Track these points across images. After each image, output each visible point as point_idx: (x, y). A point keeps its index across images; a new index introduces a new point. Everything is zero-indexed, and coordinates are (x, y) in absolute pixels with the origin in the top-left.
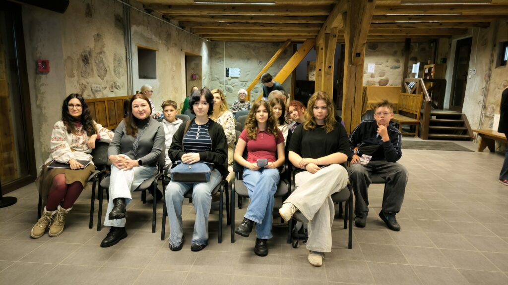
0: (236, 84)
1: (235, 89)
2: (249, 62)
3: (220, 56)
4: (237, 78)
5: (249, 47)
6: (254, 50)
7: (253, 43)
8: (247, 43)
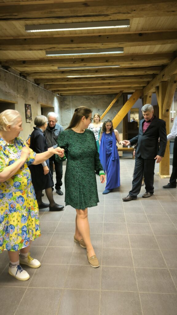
3: (68, 107)
5: (90, 99)
6: (93, 101)
7: (93, 96)
8: (88, 96)
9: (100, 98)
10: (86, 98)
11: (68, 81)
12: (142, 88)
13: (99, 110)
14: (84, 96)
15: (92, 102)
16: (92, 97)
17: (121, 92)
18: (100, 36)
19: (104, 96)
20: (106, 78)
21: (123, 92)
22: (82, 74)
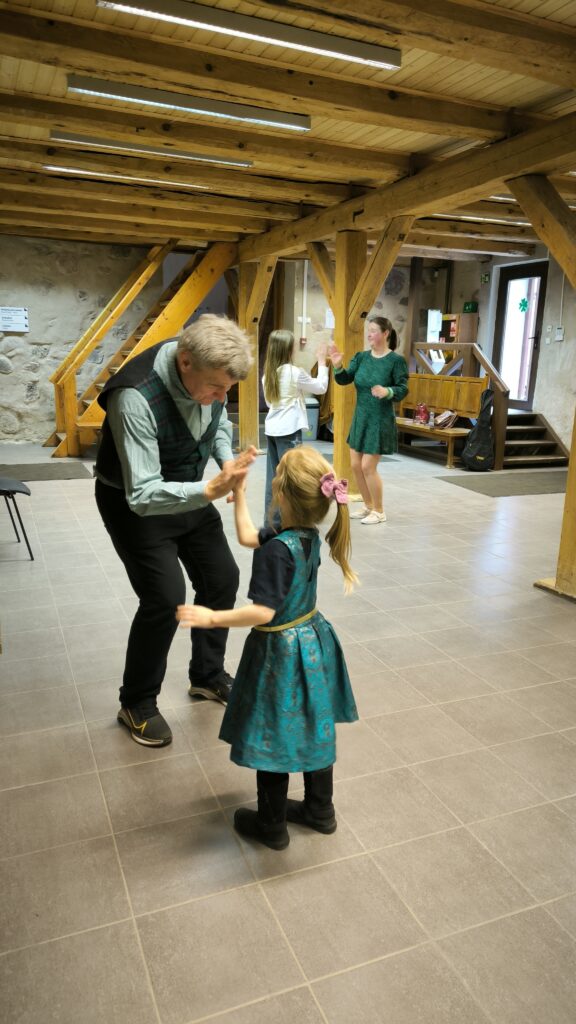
0: (18, 350)
1: (17, 364)
2: (52, 292)
4: (20, 334)
5: (50, 253)
6: (63, 262)
7: (61, 242)
8: (43, 241)
9: (87, 253)
10: (36, 249)
11: (32, 181)
12: (236, 240)
13: (83, 294)
14: (29, 241)
15: (58, 263)
16: (58, 248)
17: (172, 241)
18: (290, 72)
19: (102, 247)
20: (165, 194)
21: (180, 243)
22: (118, 169)
